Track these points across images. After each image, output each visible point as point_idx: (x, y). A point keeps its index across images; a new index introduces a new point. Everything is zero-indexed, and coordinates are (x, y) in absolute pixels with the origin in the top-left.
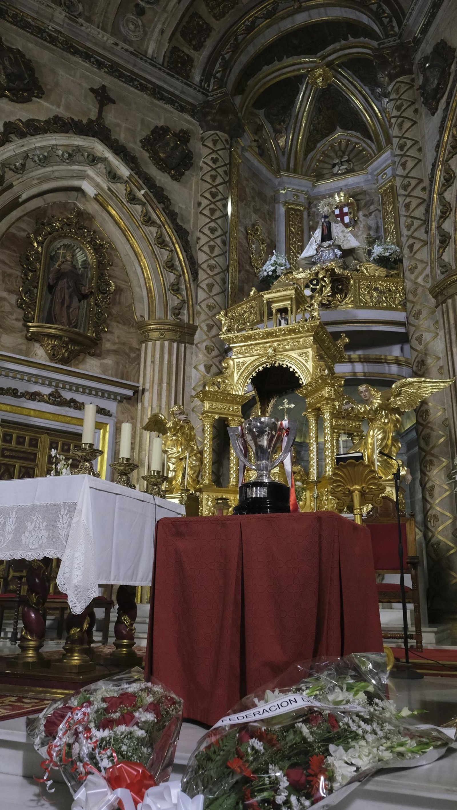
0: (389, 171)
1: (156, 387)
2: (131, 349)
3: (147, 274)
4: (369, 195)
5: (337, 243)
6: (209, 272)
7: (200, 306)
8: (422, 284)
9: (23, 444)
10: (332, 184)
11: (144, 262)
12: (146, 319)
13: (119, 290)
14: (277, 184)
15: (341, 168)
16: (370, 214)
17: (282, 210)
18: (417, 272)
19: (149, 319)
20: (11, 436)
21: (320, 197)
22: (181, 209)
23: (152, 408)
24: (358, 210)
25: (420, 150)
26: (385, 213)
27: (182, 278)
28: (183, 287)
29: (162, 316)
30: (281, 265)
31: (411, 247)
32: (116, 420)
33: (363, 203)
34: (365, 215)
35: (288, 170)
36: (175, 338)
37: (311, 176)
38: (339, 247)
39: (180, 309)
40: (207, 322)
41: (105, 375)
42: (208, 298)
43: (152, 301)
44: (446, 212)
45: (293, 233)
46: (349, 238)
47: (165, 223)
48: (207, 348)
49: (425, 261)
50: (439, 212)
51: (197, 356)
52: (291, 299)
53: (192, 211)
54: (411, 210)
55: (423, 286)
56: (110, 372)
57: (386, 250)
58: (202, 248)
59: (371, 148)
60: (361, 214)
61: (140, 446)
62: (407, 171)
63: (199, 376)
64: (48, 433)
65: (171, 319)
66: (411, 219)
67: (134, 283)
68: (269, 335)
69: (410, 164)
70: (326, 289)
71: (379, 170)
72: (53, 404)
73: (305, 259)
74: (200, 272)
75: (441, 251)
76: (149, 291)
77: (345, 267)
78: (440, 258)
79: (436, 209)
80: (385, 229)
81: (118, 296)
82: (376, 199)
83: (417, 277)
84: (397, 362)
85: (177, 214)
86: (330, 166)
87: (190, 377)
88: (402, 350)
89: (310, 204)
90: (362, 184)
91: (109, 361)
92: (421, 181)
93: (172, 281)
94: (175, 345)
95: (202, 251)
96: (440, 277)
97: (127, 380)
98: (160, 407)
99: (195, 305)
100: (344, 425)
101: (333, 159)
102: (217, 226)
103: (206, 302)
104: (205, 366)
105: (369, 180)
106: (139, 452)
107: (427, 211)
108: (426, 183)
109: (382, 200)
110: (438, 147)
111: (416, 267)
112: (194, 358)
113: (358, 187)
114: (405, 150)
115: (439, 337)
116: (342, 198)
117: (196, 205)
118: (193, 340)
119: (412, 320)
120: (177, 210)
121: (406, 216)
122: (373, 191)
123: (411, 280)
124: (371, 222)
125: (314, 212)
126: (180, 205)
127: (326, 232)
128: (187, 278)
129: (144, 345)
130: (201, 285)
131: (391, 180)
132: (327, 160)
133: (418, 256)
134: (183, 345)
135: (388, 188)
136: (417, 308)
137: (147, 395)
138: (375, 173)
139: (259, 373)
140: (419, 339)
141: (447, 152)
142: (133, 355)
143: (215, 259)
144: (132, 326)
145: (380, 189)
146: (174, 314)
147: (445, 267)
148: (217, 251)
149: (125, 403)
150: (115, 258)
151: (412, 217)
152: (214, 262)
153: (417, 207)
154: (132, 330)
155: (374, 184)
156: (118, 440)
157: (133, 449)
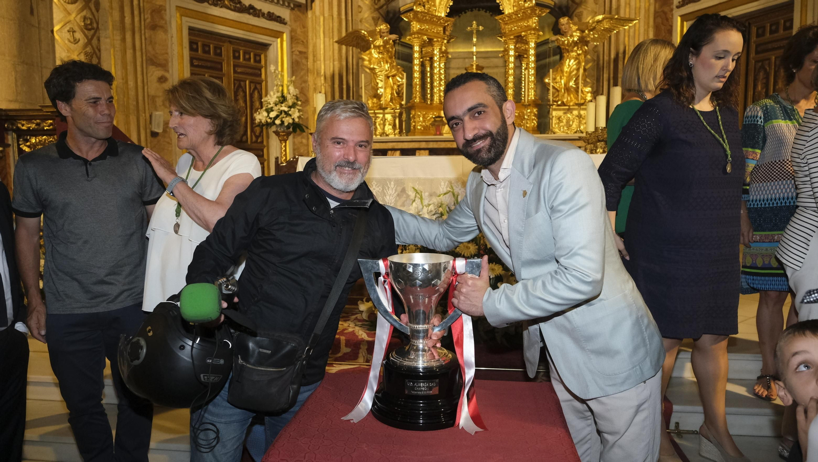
9: (209, 52)
20: (197, 44)
23: (324, 17)
64: (230, 42)
72: (234, 10)
106: (314, 61)
149: (297, 12)
156: (294, 50)
157: (307, 58)
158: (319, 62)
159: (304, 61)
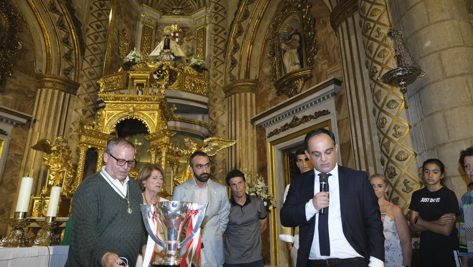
0: (203, 20)
1: (45, 119)
2: (29, 91)
3: (48, 44)
4: (190, 30)
5: (172, 51)
6: (93, 52)
7: (84, 72)
8: (219, 84)
10: (172, 19)
11: (47, 35)
12: (44, 72)
13: (24, 50)
14: (140, 10)
15: (177, 11)
16: (190, 40)
17: (141, 26)
18: (217, 77)
19: (46, 73)
21: (163, 24)
22: (79, 8)
23: (40, 133)
24: (184, 36)
25: (225, 12)
26: (198, 42)
27: (74, 51)
28: (73, 57)
29: (56, 73)
30: (138, 57)
31: (215, 63)
32: (10, 138)
33: (187, 33)
34: (187, 40)
35: (147, 4)
36: (63, 89)
37: (159, 11)
38: (173, 54)
39: (70, 71)
40: (88, 83)
41: (6, 106)
42: (90, 68)
43: (50, 62)
44: (236, 49)
45: (146, 40)
46: (179, 51)
47: (66, 14)
48: (85, 99)
49: (222, 72)
50: (232, 48)
51: (78, 103)
52: (147, 79)
53: (86, 11)
54: (217, 43)
55: (219, 85)
56: (10, 104)
57: (198, 61)
58: (90, 36)
59: (194, 5)
60: (185, 39)
61: (27, 158)
62: (217, 22)
63: (77, 116)
65: (62, 76)
66: (217, 48)
67: (37, 47)
68: (131, 99)
69: (220, 19)
70: (166, 76)
71: (198, 18)
73: (153, 56)
74: (87, 50)
75: (231, 69)
76: (48, 55)
77: (175, 66)
78: (230, 72)
79: (231, 46)
80: (197, 50)
81: (23, 54)
82: (194, 33)
83: (217, 80)
84: (200, 124)
85: (75, 10)
86: (171, 9)
87: (71, 116)
88: (203, 117)
89: (157, 26)
90: (188, 23)
91: (10, 97)
92: (224, 29)
93: (66, 52)
94: (63, 93)
95: (90, 38)
96: (229, 83)
97: (23, 112)
98: (47, 133)
99: (80, 71)
100: (169, 158)
101: (173, 5)
102: (101, 25)
103: (88, 70)
104: (83, 110)
105: (191, 22)
106: (26, 162)
107: (226, 45)
108: (227, 31)
109: (197, 34)
110: (236, 13)
111: (217, 75)
112: (75, 104)
113: (185, 24)
114: (218, 10)
115: (225, 114)
116: (176, 28)
117: (89, 8)
118: (76, 92)
119: (212, 103)
120: (75, 8)
121: (214, 46)
122: (193, 28)
123: (213, 81)
124: (190, 44)
125: (159, 32)
126: (78, 5)
127: (167, 44)
128: (77, 52)
129: (39, 90)
130: (86, 59)
131: (203, 25)
132: (170, 5)
133: (218, 69)
134: (69, 94)
135: (201, 29)
136: (215, 97)
137: (37, 123)
138: (195, 19)
139: (122, 122)
140: (215, 114)
141: (241, 18)
142: (30, 96)
143: (98, 44)
144: (32, 76)
145: (197, 28)
146: (65, 74)
147: (232, 78)
148: (99, 40)
149: (19, 128)
150: (25, 28)
151: (217, 47)
152: (97, 46)
153: (221, 42)
154: (31, 78)
155: (194, 25)
156: (10, 153)
157: (22, 159)
158: (30, 162)
159: (18, 161)
